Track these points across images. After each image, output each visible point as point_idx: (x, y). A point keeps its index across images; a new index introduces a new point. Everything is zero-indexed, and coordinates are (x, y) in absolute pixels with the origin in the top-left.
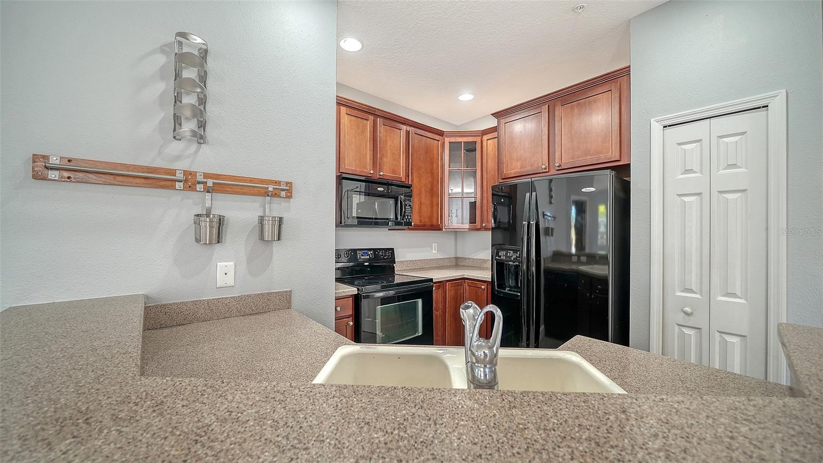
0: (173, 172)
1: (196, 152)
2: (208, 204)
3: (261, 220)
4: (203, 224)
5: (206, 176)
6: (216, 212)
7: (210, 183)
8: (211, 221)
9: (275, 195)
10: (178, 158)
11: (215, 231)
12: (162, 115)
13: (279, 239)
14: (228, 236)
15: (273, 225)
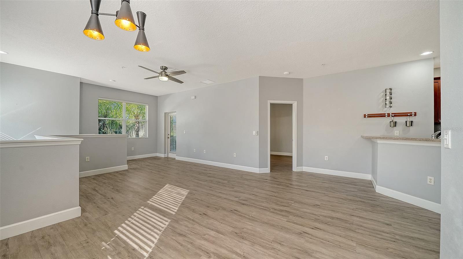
0: (385, 114)
1: (390, 110)
2: (393, 119)
3: (406, 122)
4: (392, 123)
5: (392, 114)
6: (395, 121)
7: (393, 115)
8: (393, 122)
9: (411, 115)
10: (386, 111)
11: (394, 124)
12: (383, 104)
13: (411, 126)
14: (397, 125)
15: (410, 123)
